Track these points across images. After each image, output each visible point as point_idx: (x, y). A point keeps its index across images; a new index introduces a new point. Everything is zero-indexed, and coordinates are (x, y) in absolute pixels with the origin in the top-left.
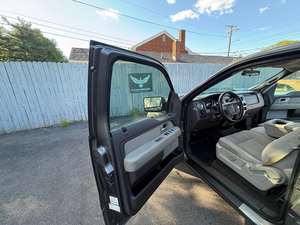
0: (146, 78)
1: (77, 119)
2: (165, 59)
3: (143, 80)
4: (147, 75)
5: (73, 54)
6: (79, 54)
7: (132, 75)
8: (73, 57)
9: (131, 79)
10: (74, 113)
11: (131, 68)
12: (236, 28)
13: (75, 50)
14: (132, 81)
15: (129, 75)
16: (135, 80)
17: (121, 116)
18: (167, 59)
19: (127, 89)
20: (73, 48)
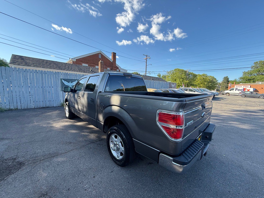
0: (74, 82)
1: (12, 107)
2: (93, 71)
3: (72, 83)
4: (75, 80)
5: (14, 59)
6: (19, 60)
7: (63, 79)
8: (14, 63)
9: (63, 82)
10: (10, 103)
11: (63, 75)
12: (149, 57)
13: (15, 57)
14: (64, 83)
15: (61, 79)
16: (66, 83)
17: (53, 106)
18: (94, 72)
19: (60, 88)
20: (13, 55)
